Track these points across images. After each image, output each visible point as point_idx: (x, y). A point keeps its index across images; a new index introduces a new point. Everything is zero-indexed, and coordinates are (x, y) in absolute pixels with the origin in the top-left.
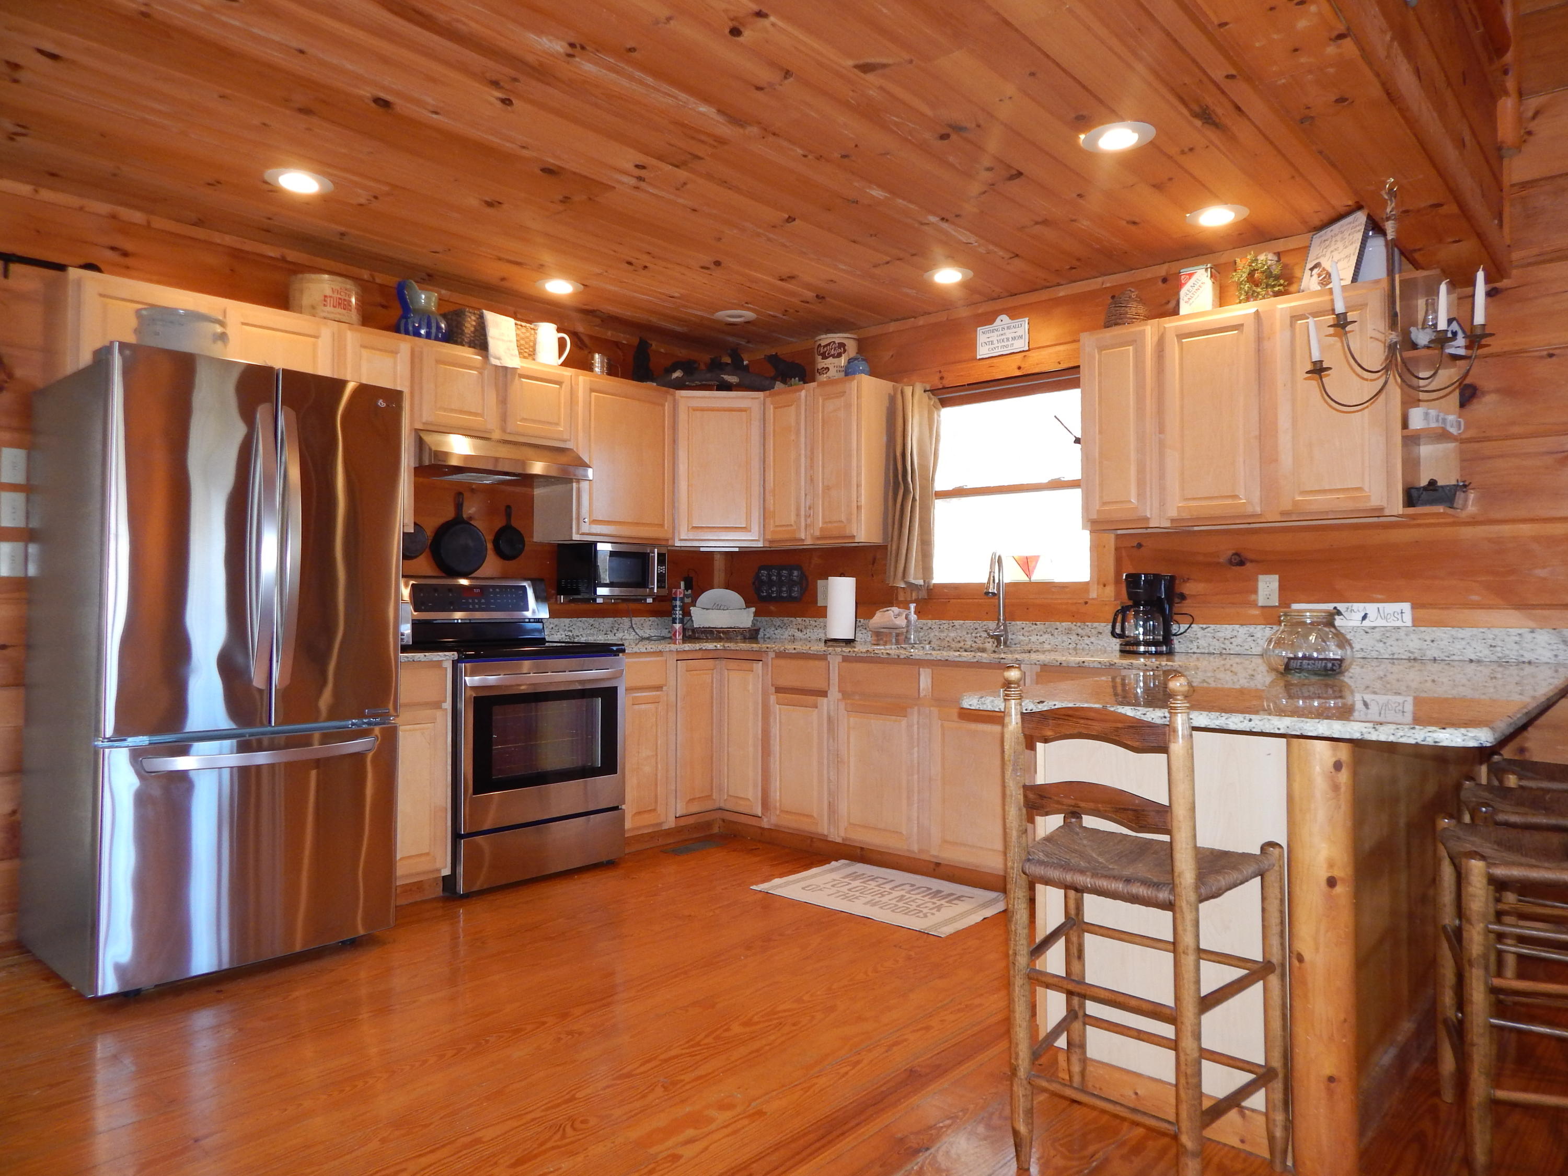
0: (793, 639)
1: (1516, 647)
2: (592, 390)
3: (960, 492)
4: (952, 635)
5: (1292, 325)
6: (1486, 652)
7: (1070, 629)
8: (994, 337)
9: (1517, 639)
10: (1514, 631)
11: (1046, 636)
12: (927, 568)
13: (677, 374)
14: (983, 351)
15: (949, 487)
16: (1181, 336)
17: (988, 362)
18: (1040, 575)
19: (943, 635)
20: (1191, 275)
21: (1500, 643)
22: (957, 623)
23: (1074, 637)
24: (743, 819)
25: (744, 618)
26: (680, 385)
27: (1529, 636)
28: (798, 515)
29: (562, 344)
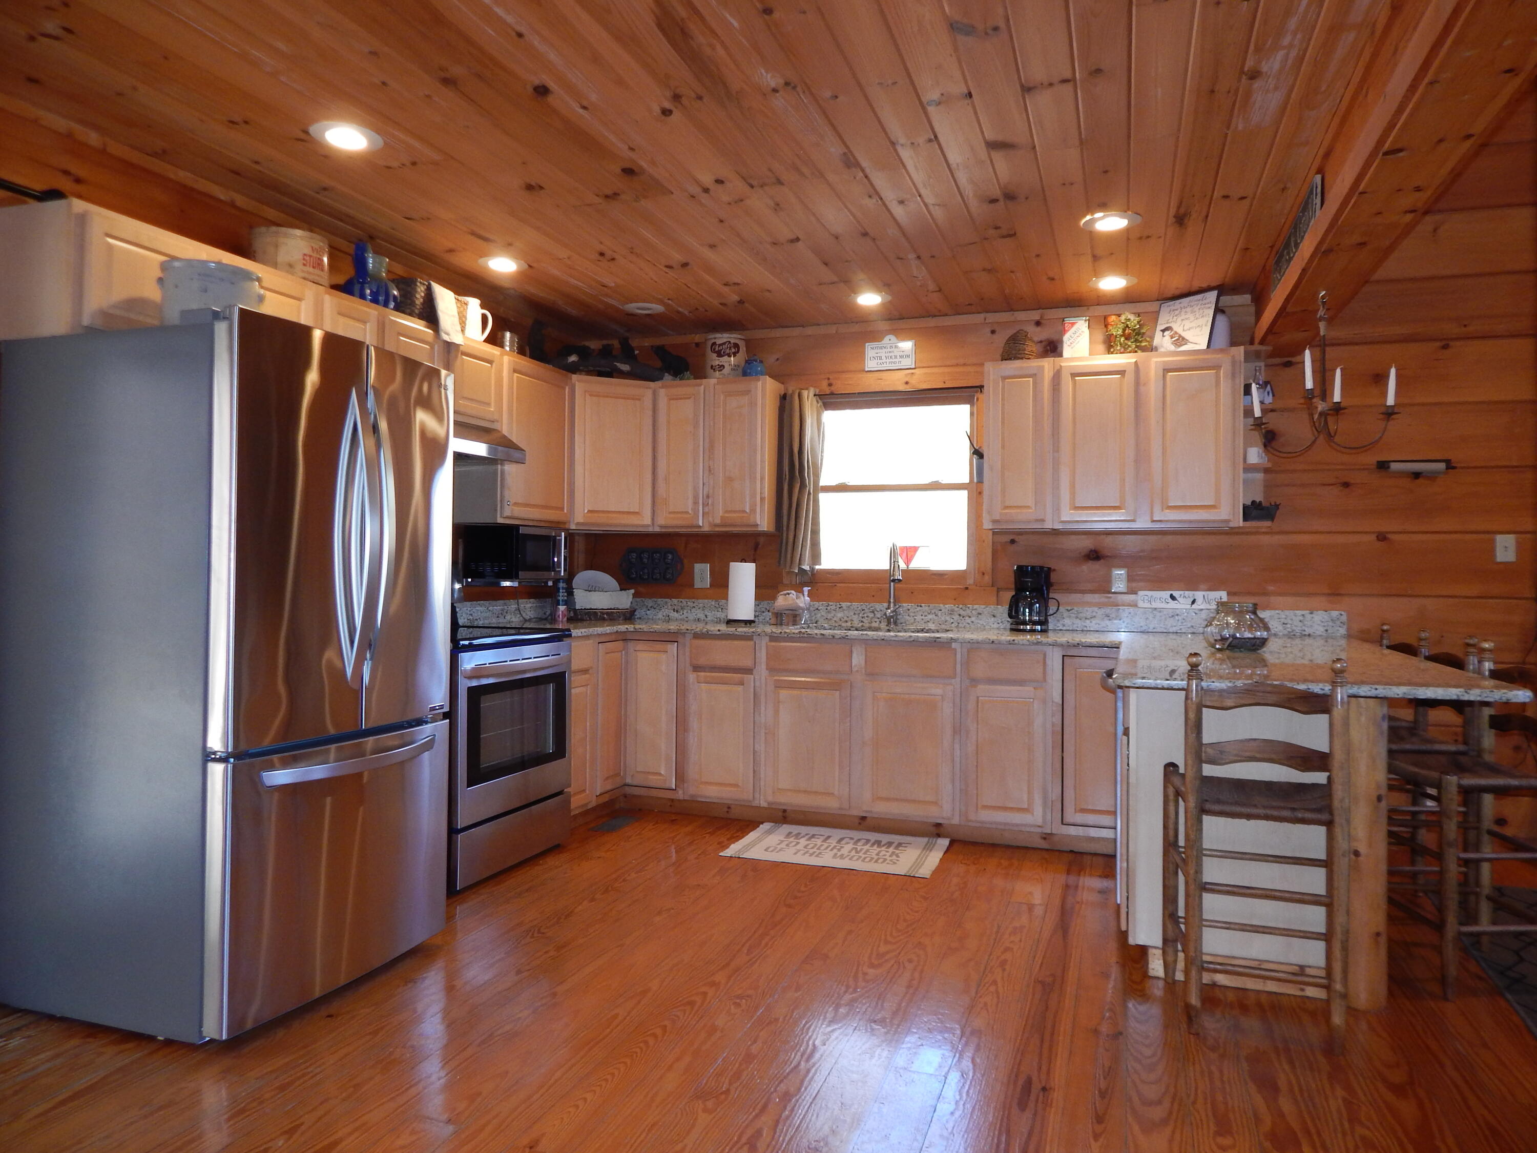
0: (668, 619)
1: (1300, 624)
2: (515, 371)
3: (842, 488)
4: (840, 615)
5: (1164, 377)
6: (1280, 628)
7: (953, 611)
8: (882, 353)
9: (1301, 618)
10: (1299, 613)
11: (930, 617)
12: (816, 556)
13: (573, 358)
14: (871, 365)
15: (833, 483)
16: (1074, 375)
17: (877, 374)
18: (917, 563)
19: (829, 616)
20: (1073, 324)
21: (1290, 622)
22: (844, 604)
23: (956, 617)
24: (654, 793)
25: (624, 600)
26: (573, 369)
27: (1308, 616)
28: (696, 503)
29: (484, 319)
